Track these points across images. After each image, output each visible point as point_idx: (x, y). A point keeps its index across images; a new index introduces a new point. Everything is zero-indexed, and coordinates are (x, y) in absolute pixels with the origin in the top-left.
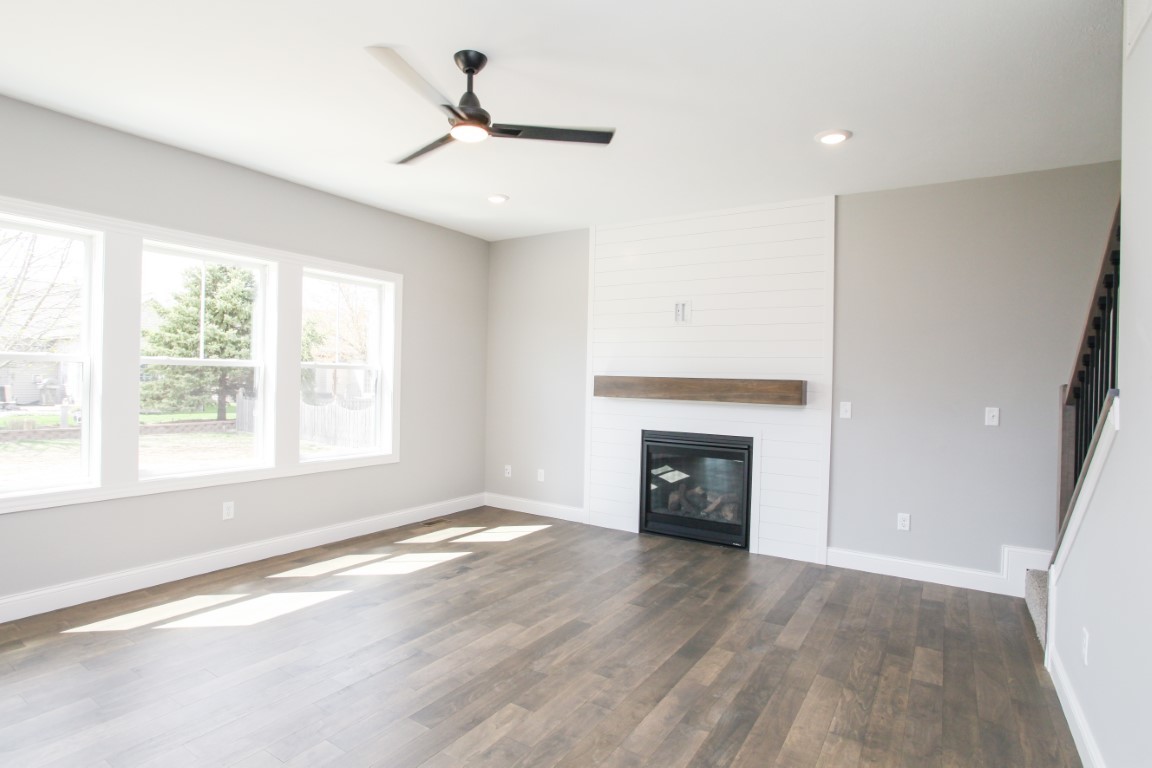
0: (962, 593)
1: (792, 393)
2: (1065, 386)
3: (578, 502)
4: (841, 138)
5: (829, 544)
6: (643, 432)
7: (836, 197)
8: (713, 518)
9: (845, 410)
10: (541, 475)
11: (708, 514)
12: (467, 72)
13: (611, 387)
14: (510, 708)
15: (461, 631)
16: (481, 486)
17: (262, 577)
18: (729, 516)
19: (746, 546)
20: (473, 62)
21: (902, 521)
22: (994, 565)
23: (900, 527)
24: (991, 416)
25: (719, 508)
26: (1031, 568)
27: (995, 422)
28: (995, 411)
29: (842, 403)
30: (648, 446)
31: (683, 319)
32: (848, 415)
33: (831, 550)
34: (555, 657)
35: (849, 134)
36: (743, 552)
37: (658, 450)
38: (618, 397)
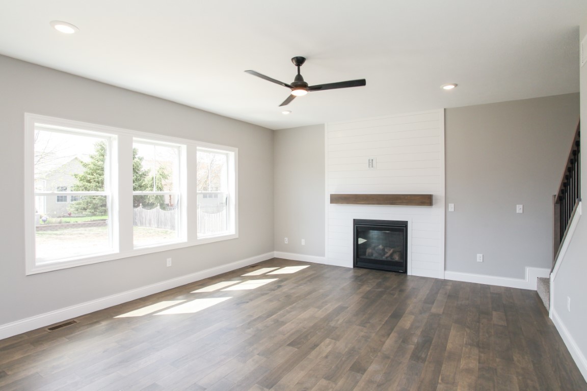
0: (508, 290)
1: (426, 200)
2: (555, 195)
3: (323, 255)
4: (453, 87)
5: (445, 269)
6: (354, 220)
7: (445, 109)
8: (389, 259)
9: (451, 207)
10: (303, 242)
11: (387, 257)
12: (297, 65)
13: (337, 199)
14: (328, 341)
15: (291, 312)
16: (272, 248)
17: (189, 292)
18: (397, 258)
19: (406, 272)
20: (299, 61)
21: (479, 258)
22: (522, 276)
23: (478, 260)
24: (519, 209)
25: (392, 255)
26: (539, 277)
27: (521, 211)
28: (521, 206)
29: (449, 204)
30: (357, 227)
31: (372, 167)
32: (453, 210)
33: (447, 272)
34: (338, 320)
35: (456, 85)
36: (404, 274)
37: (361, 228)
38: (342, 203)
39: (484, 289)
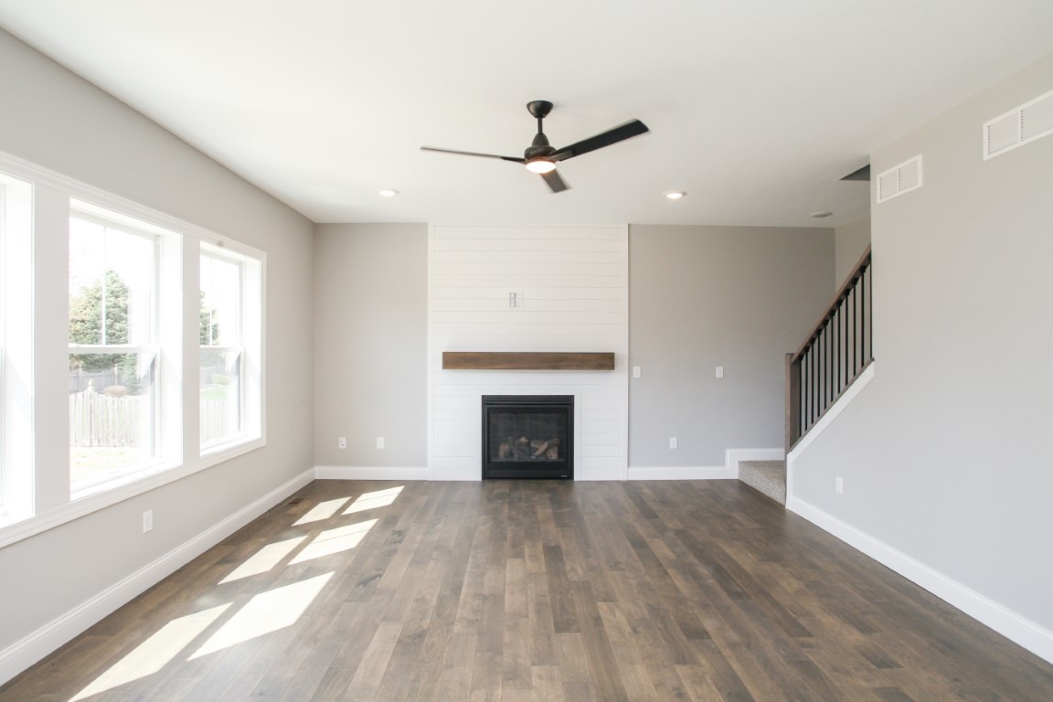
0: (711, 482)
1: (604, 362)
3: (422, 462)
4: (679, 195)
5: (629, 466)
6: (483, 396)
7: (629, 225)
8: (542, 459)
9: (637, 371)
10: (380, 443)
11: (538, 457)
12: (537, 117)
13: (455, 361)
16: (311, 461)
17: (213, 584)
18: (553, 456)
19: (571, 476)
20: (542, 109)
21: (673, 443)
22: (722, 463)
23: (671, 447)
24: (719, 372)
25: (544, 453)
26: (741, 460)
27: (721, 376)
28: (721, 368)
29: (634, 368)
30: (488, 409)
31: (515, 306)
32: (638, 376)
33: (632, 469)
35: (684, 194)
36: (570, 481)
37: (497, 411)
38: (466, 368)
39: (685, 487)
